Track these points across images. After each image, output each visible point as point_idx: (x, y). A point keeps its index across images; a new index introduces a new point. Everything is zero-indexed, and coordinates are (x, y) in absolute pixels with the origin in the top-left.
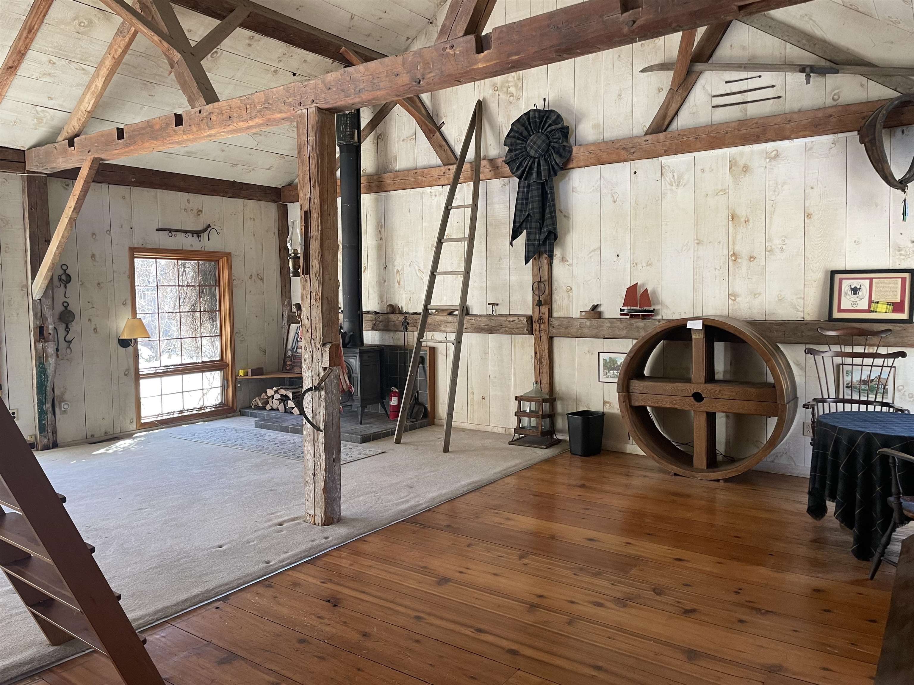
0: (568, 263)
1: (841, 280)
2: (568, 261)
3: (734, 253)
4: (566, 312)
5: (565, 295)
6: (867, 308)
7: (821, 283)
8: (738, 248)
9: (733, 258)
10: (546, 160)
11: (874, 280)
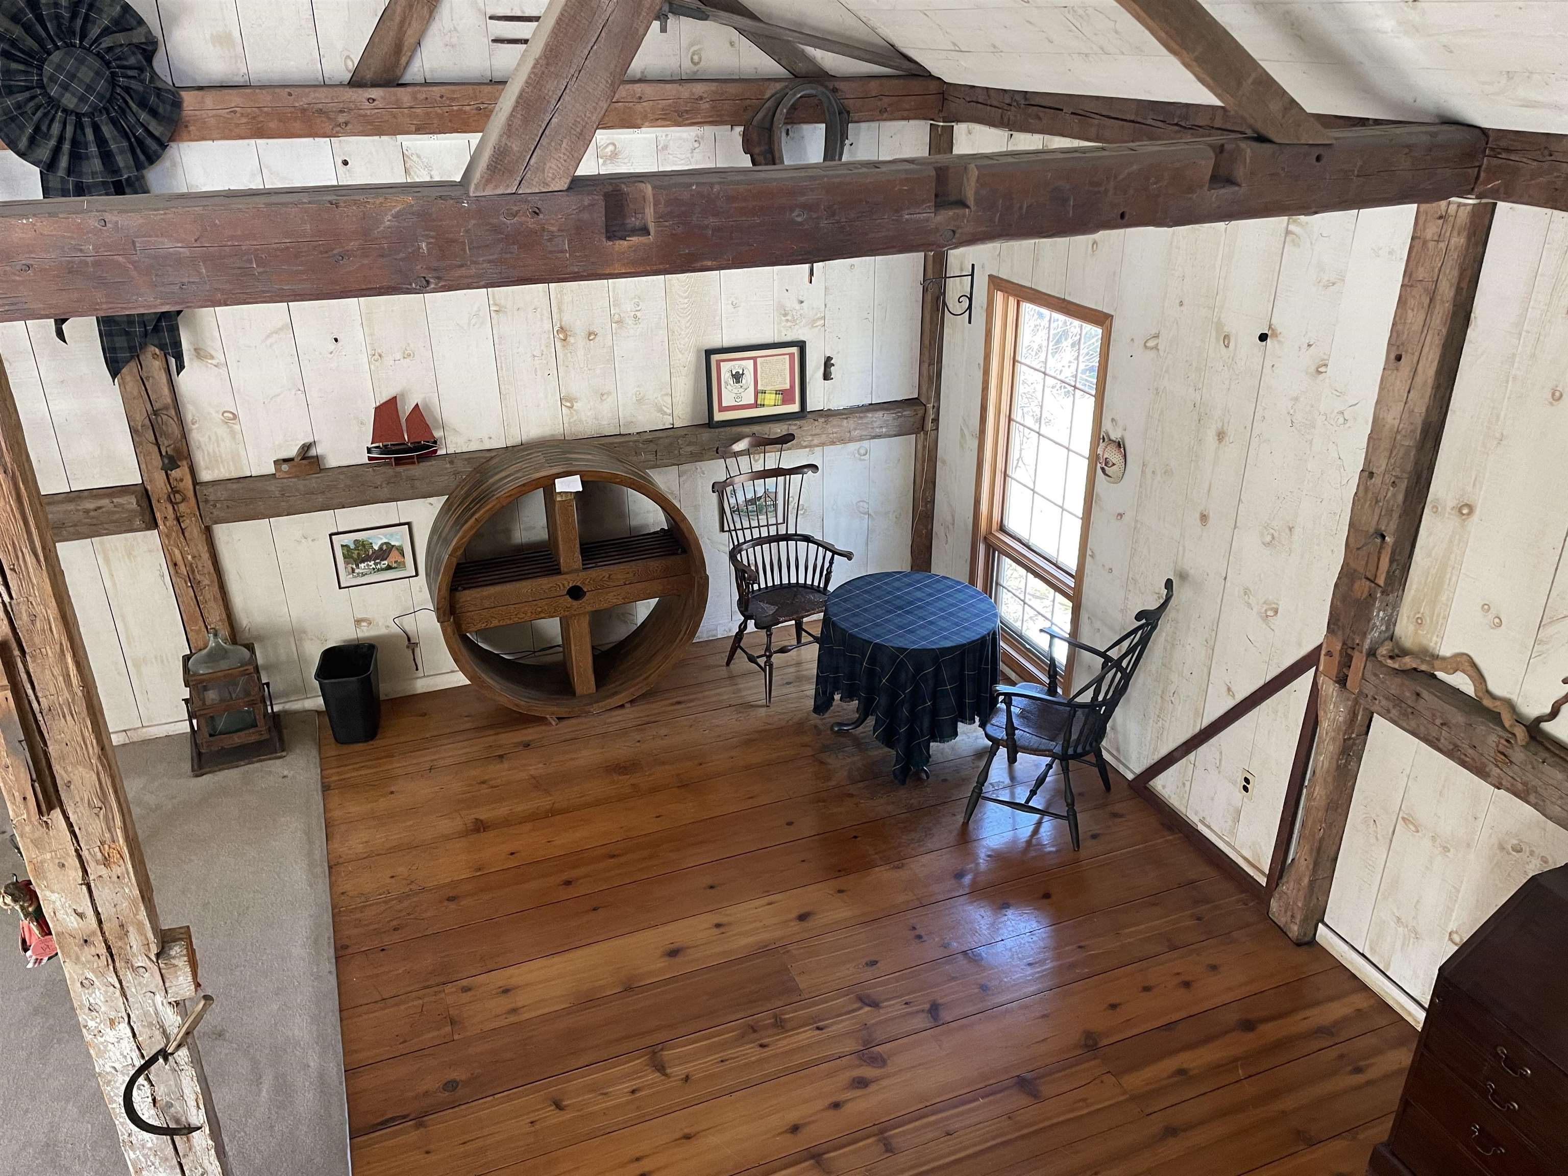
0: (214, 362)
1: (718, 362)
2: (212, 357)
3: (561, 328)
4: (232, 468)
5: (222, 431)
6: (752, 401)
7: (693, 368)
8: (567, 319)
9: (561, 336)
10: (114, 122)
11: (758, 360)
